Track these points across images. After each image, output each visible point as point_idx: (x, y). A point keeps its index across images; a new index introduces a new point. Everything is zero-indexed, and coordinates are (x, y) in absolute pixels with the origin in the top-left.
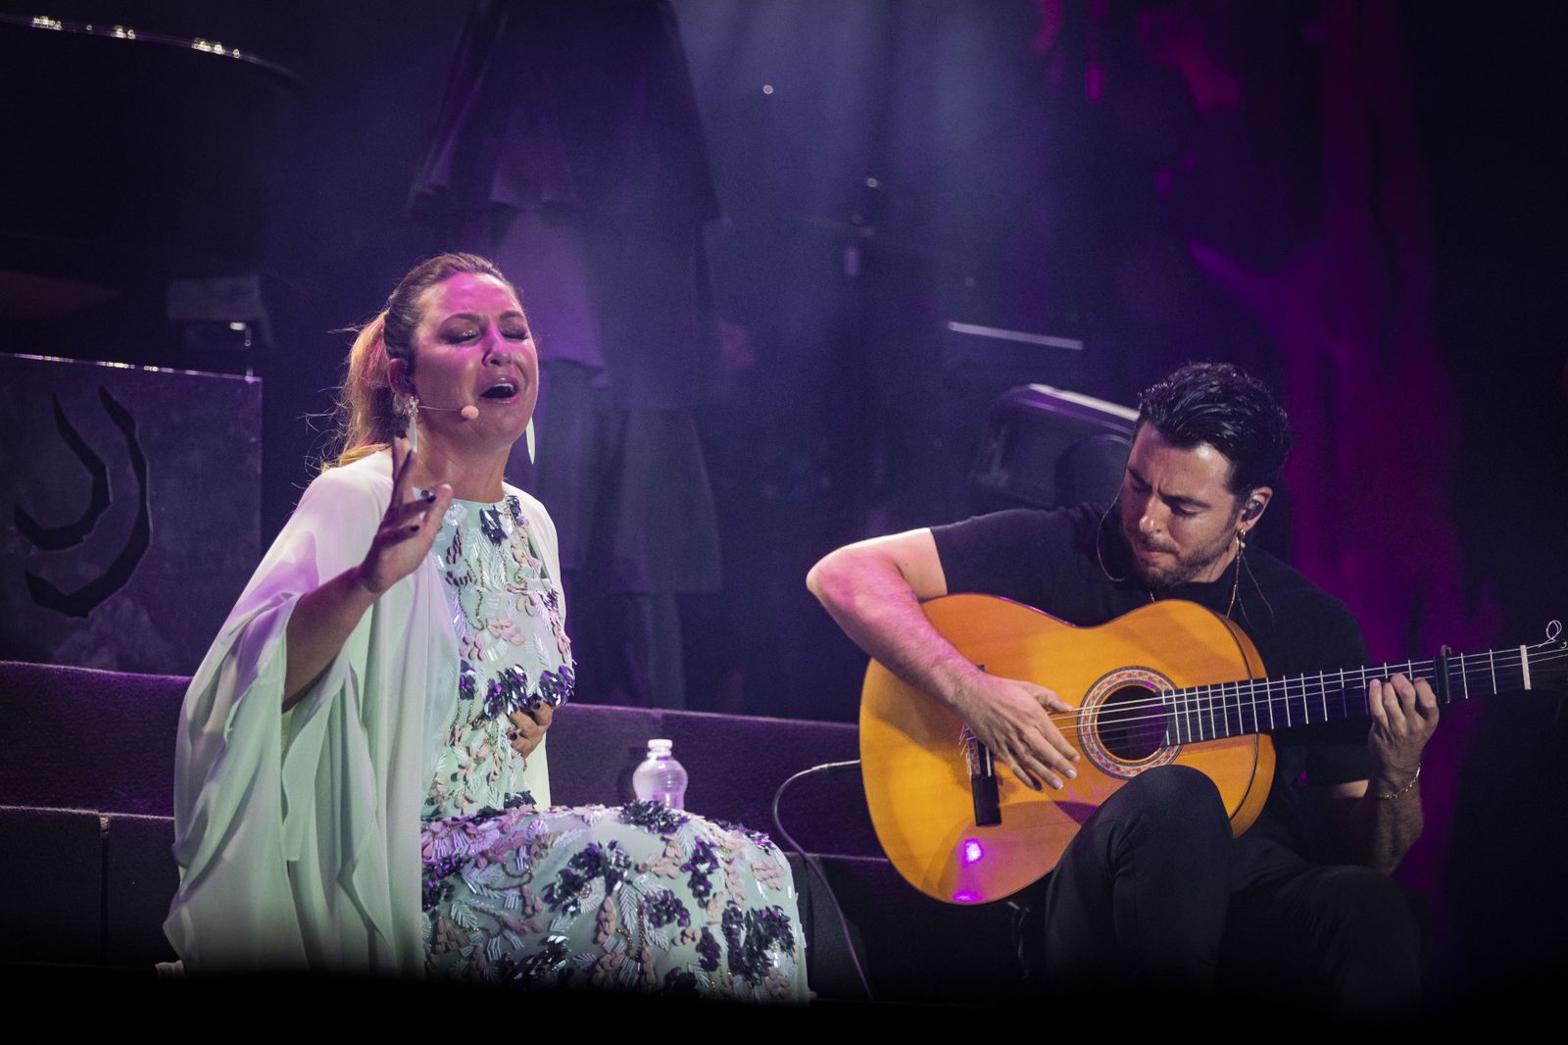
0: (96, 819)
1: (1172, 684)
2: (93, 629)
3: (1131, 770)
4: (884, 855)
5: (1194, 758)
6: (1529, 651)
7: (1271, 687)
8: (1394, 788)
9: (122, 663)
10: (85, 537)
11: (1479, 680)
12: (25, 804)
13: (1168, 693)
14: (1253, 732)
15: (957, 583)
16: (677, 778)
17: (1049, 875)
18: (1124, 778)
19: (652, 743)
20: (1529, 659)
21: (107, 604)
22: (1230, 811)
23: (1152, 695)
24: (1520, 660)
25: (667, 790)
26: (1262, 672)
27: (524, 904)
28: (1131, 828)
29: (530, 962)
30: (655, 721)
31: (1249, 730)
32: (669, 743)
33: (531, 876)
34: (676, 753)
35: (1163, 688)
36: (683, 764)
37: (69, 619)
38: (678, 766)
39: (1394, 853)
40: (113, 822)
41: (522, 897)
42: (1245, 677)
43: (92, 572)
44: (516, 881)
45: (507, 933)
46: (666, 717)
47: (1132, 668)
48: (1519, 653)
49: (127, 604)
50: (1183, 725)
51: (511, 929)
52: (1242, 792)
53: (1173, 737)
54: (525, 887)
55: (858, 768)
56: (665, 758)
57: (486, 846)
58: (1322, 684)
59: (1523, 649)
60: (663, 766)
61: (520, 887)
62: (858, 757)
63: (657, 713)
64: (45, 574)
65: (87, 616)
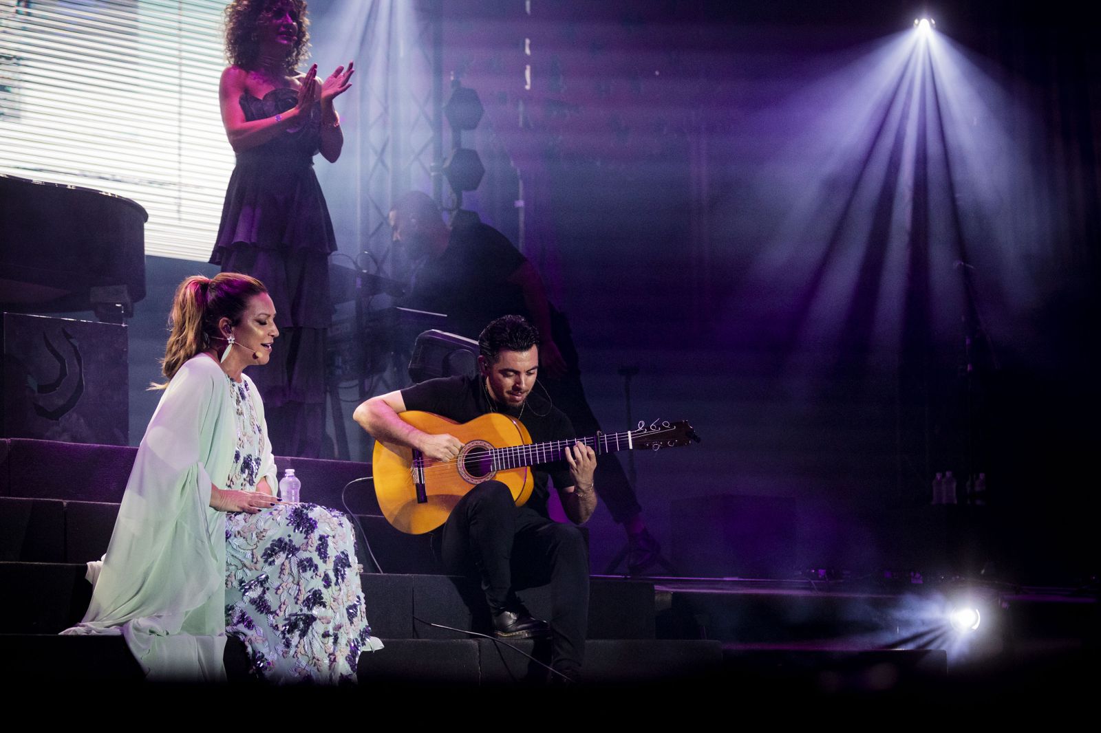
0: (62, 503)
1: (493, 447)
2: (61, 425)
3: (478, 481)
4: (382, 514)
5: (502, 477)
6: (632, 434)
7: (538, 447)
8: (583, 491)
9: (74, 439)
10: (57, 388)
11: (612, 445)
12: (32, 497)
13: (492, 450)
14: (524, 466)
15: (409, 407)
16: (297, 484)
17: (443, 525)
18: (474, 484)
19: (287, 470)
20: (632, 436)
21: (66, 415)
22: (515, 498)
23: (485, 450)
24: (627, 437)
25: (293, 489)
26: (530, 442)
27: (253, 558)
28: (476, 506)
29: (252, 582)
30: (288, 461)
31: (523, 465)
32: (293, 470)
33: (257, 546)
34: (296, 474)
35: (489, 448)
36: (299, 478)
37: (51, 422)
38: (297, 479)
39: (587, 514)
40: (68, 504)
41: (253, 554)
42: (522, 444)
43: (61, 402)
44: (251, 548)
45: (245, 569)
46: (292, 460)
47: (478, 440)
48: (627, 434)
49: (75, 416)
50: (497, 464)
51: (247, 568)
52: (520, 491)
53: (494, 468)
54: (254, 551)
55: (372, 480)
56: (292, 476)
57: (239, 529)
58: (544, 448)
59: (629, 432)
60: (291, 479)
61: (252, 550)
62: (372, 476)
63: (288, 458)
64: (41, 403)
65: (58, 420)
